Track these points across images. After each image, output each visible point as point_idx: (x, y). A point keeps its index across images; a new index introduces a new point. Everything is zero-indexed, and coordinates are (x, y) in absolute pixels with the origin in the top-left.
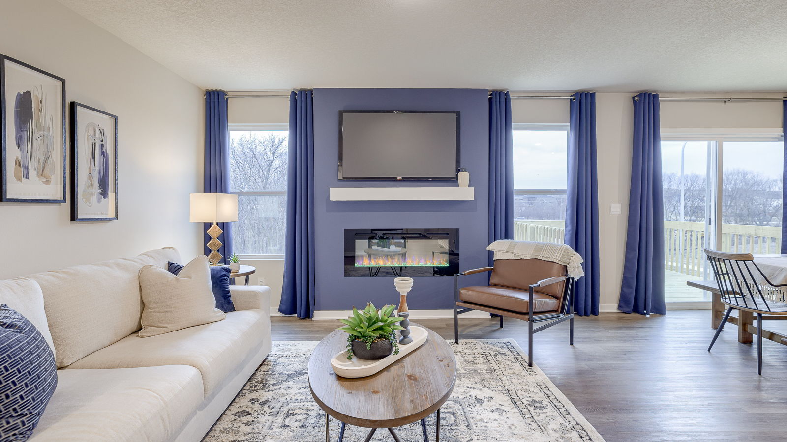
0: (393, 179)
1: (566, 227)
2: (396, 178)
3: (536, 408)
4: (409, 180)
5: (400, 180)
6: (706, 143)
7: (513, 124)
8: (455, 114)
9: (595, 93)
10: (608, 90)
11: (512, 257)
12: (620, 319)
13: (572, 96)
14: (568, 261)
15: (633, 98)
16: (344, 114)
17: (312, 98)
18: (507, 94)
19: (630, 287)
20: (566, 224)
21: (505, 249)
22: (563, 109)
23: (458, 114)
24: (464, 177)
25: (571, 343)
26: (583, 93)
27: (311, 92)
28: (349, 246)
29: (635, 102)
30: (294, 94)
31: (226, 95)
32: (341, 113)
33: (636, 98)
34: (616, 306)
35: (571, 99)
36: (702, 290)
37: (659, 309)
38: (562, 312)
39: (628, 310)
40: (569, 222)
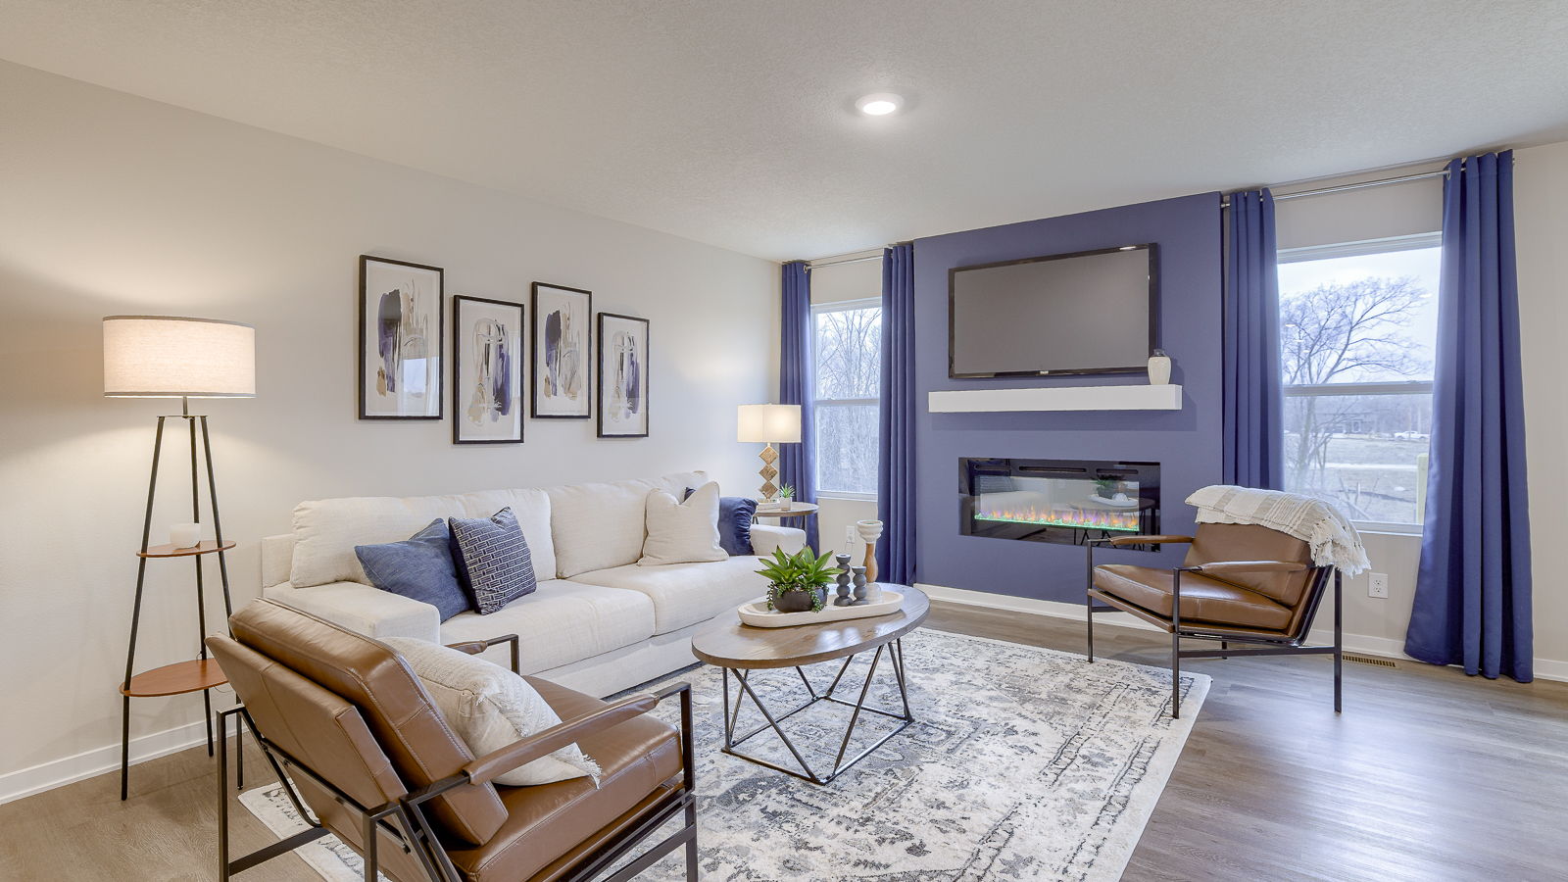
0: (1033, 375)
2: (1039, 371)
4: (1060, 376)
5: (1044, 376)
7: (1278, 251)
9: (1510, 151)
13: (1446, 169)
16: (957, 274)
17: (912, 254)
18: (1263, 194)
21: (1213, 503)
22: (1431, 200)
23: (1155, 251)
24: (1160, 366)
26: (1470, 157)
27: (911, 245)
30: (888, 252)
31: (807, 265)
32: (952, 273)
35: (1445, 176)
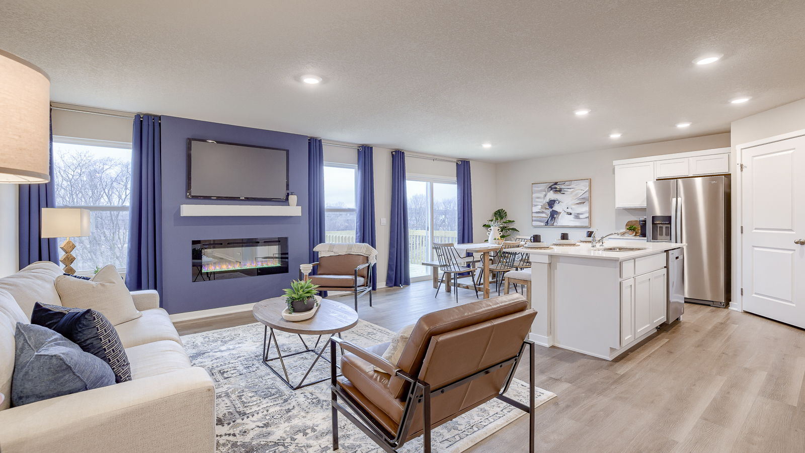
0: (237, 199)
1: (357, 234)
2: (239, 198)
3: (372, 335)
4: (250, 200)
5: (243, 200)
6: (425, 183)
8: (285, 152)
9: (373, 147)
10: (379, 146)
11: (332, 254)
12: (387, 291)
13: (359, 147)
14: (369, 254)
15: (392, 152)
16: (192, 141)
17: (160, 124)
18: (320, 141)
19: (392, 270)
20: (356, 231)
21: (325, 250)
22: (354, 155)
23: (288, 151)
24: (293, 199)
25: (371, 306)
26: (366, 146)
27: (160, 118)
28: (197, 255)
29: (393, 155)
30: (139, 117)
32: (189, 142)
33: (394, 153)
34: (385, 283)
35: (358, 149)
36: (425, 266)
37: (407, 283)
38: (367, 286)
39: (391, 285)
40: (358, 230)
